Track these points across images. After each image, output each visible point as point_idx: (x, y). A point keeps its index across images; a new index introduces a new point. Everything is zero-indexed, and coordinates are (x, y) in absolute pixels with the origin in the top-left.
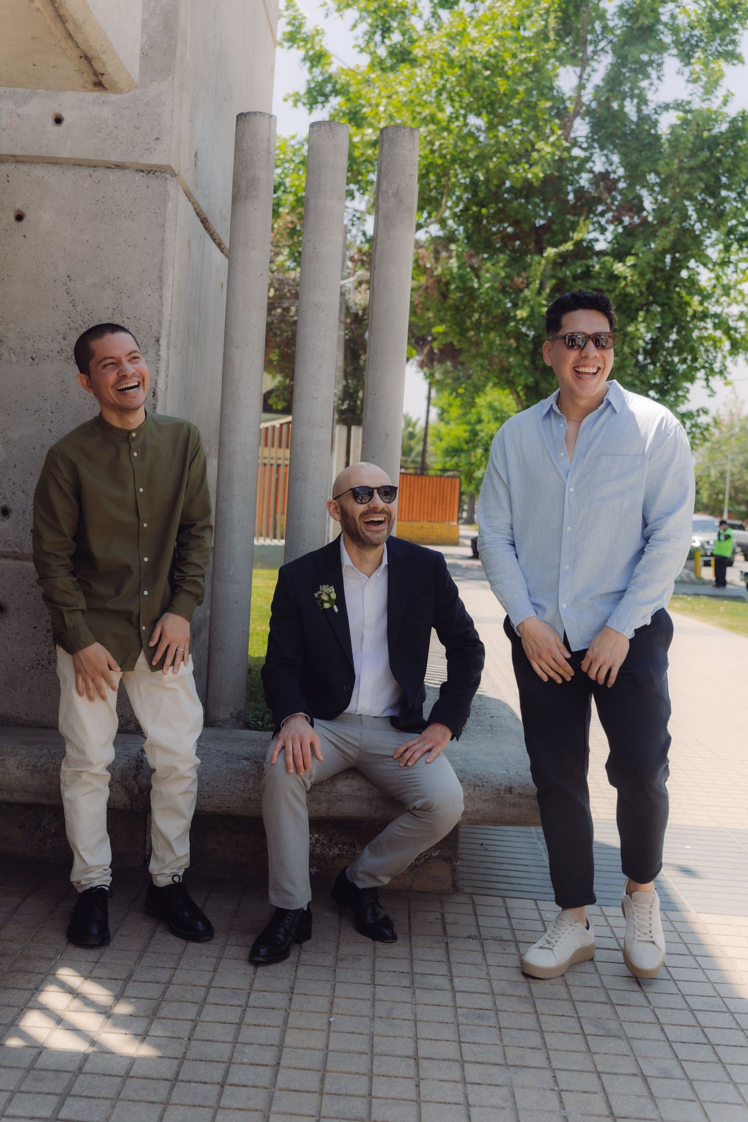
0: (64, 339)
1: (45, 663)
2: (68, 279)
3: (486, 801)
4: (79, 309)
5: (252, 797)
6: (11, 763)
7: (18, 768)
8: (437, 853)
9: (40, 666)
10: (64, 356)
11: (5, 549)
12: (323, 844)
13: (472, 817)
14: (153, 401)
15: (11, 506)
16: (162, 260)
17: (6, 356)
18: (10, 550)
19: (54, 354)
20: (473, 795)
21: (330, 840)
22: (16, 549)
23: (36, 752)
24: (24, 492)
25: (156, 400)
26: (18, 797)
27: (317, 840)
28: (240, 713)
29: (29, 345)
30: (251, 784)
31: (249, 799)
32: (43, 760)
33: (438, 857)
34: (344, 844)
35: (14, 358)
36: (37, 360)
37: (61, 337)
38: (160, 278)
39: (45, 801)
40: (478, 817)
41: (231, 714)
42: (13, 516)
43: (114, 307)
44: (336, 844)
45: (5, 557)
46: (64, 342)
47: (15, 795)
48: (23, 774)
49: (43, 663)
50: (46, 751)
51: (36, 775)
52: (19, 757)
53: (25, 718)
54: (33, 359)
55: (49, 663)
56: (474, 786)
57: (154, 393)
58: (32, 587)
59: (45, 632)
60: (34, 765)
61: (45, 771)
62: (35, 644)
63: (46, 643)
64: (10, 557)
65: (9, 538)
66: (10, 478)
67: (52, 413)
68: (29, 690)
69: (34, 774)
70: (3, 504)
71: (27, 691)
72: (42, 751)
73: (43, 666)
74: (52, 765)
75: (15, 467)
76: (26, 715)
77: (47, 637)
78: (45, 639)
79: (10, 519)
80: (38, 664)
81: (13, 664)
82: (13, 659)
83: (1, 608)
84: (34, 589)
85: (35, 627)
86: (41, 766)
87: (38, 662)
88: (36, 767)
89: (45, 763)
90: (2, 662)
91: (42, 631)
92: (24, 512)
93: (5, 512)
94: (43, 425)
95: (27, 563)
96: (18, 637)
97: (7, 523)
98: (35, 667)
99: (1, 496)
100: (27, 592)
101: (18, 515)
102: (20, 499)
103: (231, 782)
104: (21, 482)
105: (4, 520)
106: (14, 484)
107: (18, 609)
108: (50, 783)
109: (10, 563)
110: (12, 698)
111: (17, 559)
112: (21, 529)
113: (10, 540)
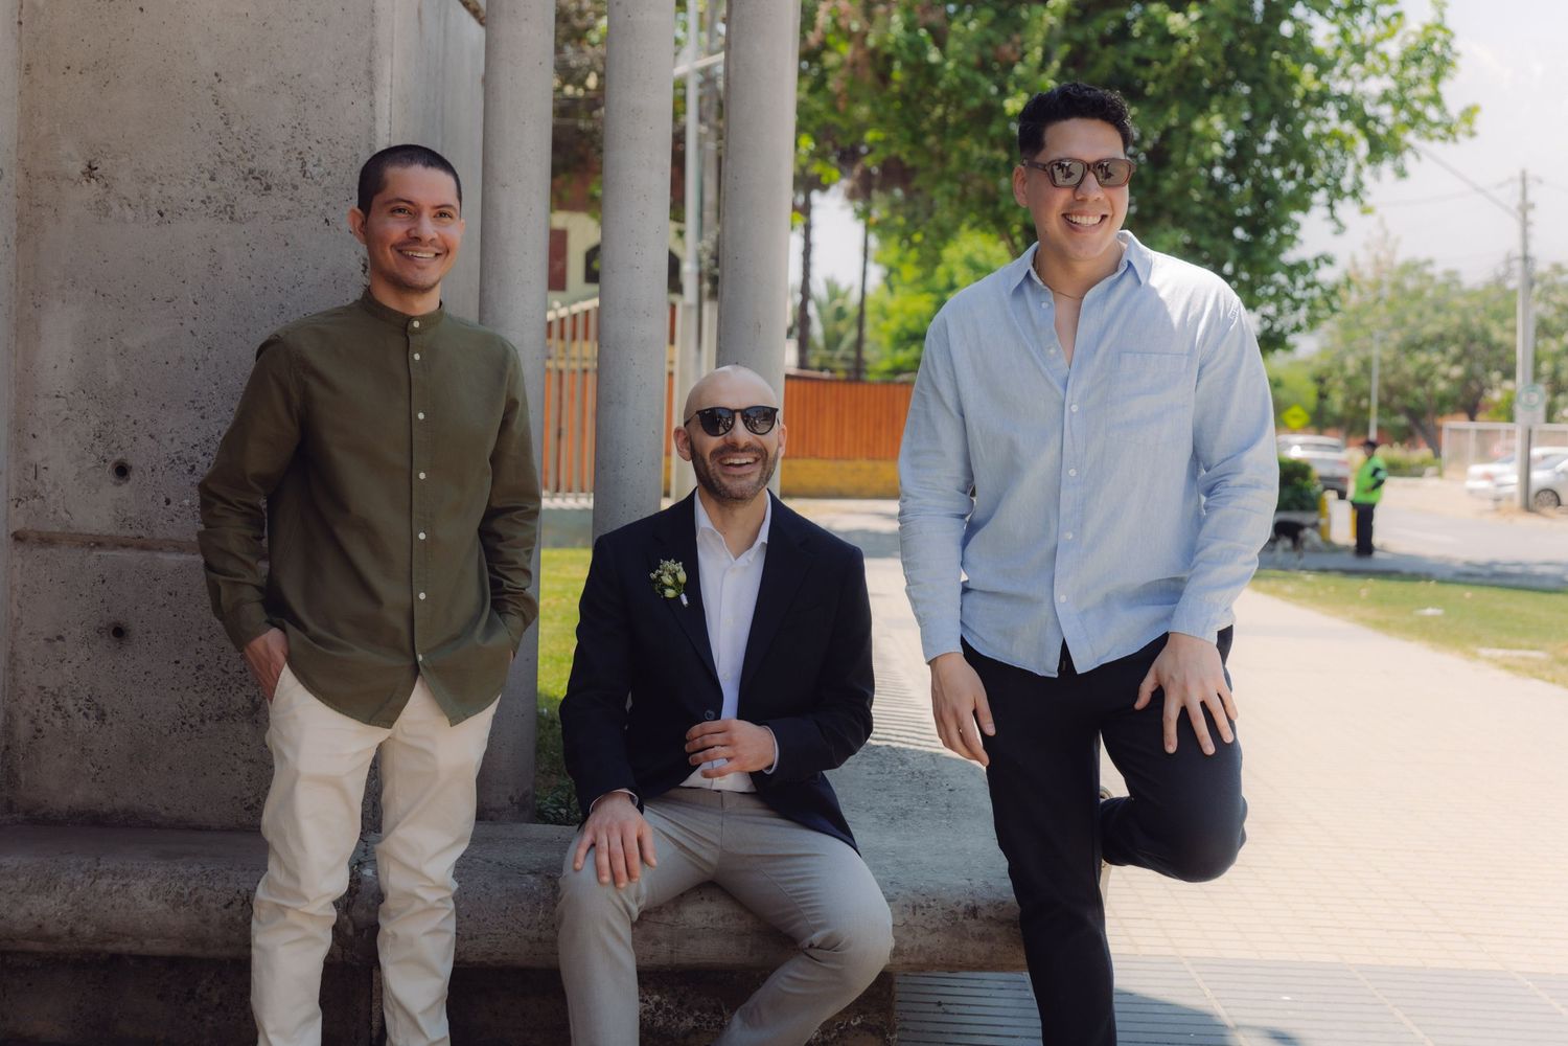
0: (213, 179)
1: (194, 720)
2: (216, 80)
3: (934, 931)
4: (235, 129)
5: (544, 935)
6: (140, 889)
7: (151, 898)
8: (859, 1021)
9: (187, 727)
10: (213, 207)
11: (123, 533)
12: (668, 1011)
13: (912, 960)
15: (131, 461)
16: (373, 45)
17: (116, 209)
18: (131, 533)
19: (197, 204)
20: (912, 922)
21: (680, 1004)
22: (143, 533)
23: (181, 869)
24: (152, 437)
26: (153, 947)
27: (658, 1005)
28: (526, 795)
29: (154, 190)
30: (541, 916)
31: (539, 939)
32: (193, 883)
33: (860, 1026)
34: (702, 1009)
35: (129, 214)
36: (167, 216)
37: (207, 175)
38: (370, 74)
39: (197, 951)
40: (922, 959)
41: (511, 799)
42: (134, 476)
43: (295, 123)
44: (690, 1011)
45: (125, 546)
46: (211, 185)
47: (148, 942)
48: (160, 907)
49: (192, 721)
50: (197, 869)
51: (182, 909)
52: (153, 880)
53: (164, 813)
54: (162, 215)
55: (202, 721)
56: (914, 907)
58: (171, 594)
59: (194, 670)
60: (178, 892)
61: (197, 902)
62: (178, 689)
63: (197, 689)
64: (131, 546)
65: (129, 515)
66: (128, 413)
67: (195, 303)
68: (170, 768)
69: (178, 907)
70: (118, 457)
71: (166, 769)
72: (191, 870)
73: (191, 726)
74: (208, 892)
75: (136, 394)
76: (167, 809)
77: (197, 678)
78: (195, 681)
79: (130, 482)
80: (184, 724)
81: (142, 725)
82: (142, 717)
83: (119, 632)
84: (172, 598)
85: (177, 662)
86: (190, 893)
87: (183, 720)
88: (182, 895)
89: (196, 889)
90: (124, 721)
91: (189, 667)
92: (153, 470)
93: (122, 471)
94: (182, 324)
95: (160, 555)
96: (148, 679)
97: (125, 490)
98: (179, 729)
99: (115, 445)
100: (161, 603)
101: (145, 474)
102: (146, 449)
103: (508, 912)
104: (147, 421)
105: (120, 485)
106: (135, 423)
107: (148, 632)
108: (205, 922)
109: (131, 556)
110: (142, 782)
111: (143, 548)
112: (150, 497)
113: (131, 518)
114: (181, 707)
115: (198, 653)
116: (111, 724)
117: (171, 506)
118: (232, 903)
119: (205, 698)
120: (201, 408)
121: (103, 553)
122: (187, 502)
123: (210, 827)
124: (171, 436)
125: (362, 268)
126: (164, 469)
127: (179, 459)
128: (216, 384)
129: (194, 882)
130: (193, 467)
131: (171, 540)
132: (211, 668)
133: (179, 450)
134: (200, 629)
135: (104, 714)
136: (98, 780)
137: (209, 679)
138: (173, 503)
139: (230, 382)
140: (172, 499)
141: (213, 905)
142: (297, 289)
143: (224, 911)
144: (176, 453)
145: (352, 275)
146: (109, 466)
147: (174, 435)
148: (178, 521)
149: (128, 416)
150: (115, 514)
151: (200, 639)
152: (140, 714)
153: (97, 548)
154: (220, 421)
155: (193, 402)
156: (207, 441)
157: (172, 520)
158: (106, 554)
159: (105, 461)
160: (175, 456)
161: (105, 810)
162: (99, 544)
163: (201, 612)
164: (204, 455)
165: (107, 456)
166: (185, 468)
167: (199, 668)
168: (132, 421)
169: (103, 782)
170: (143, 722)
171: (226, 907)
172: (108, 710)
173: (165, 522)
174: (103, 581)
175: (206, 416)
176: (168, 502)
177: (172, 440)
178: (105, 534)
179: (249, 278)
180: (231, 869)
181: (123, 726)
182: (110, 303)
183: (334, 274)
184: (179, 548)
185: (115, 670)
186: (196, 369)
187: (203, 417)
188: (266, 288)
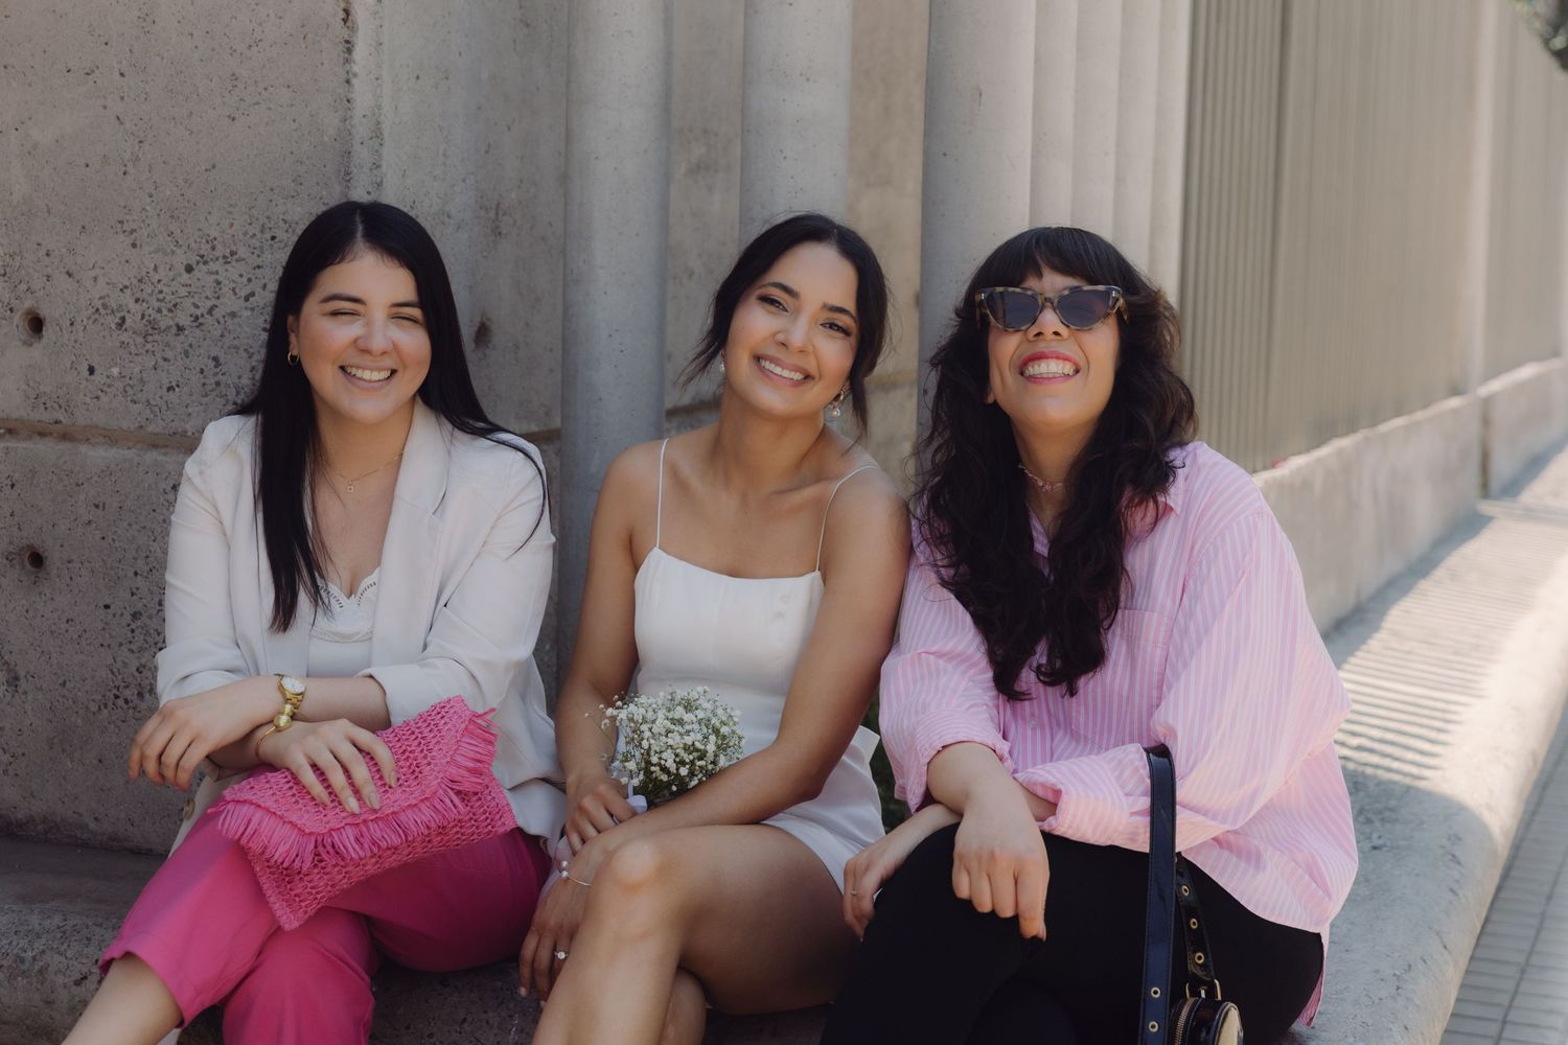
1: (130, 693)
9: (120, 702)
11: (37, 415)
14: (345, 34)
15: (45, 312)
18: (47, 417)
22: (61, 415)
23: (34, 920)
24: (69, 274)
25: (353, 29)
32: (39, 945)
42: (49, 332)
45: (42, 434)
49: (128, 693)
51: (21, 982)
53: (92, 825)
55: (140, 695)
57: (347, 12)
58: (97, 506)
59: (128, 618)
60: (17, 956)
61: (40, 971)
62: (109, 646)
63: (134, 647)
64: (51, 434)
65: (42, 389)
66: (40, 241)
67: (122, 75)
68: (100, 761)
69: (15, 979)
70: (28, 304)
71: (95, 762)
72: (47, 923)
73: (126, 701)
74: (57, 958)
75: (49, 211)
76: (96, 819)
77: (133, 631)
78: (130, 635)
79: (45, 341)
80: (117, 697)
81: (64, 696)
82: (64, 684)
83: (37, 560)
84: (99, 512)
85: (107, 607)
86: (34, 958)
87: (115, 691)
88: (22, 961)
89: (43, 951)
90: (41, 689)
91: (122, 615)
92: (72, 324)
93: (36, 324)
94: (105, 107)
95: (83, 448)
96: (71, 629)
97: (37, 352)
98: (110, 704)
99: (23, 287)
100: (86, 519)
101: (61, 330)
102: (63, 292)
103: (466, 1025)
104: (64, 250)
105: (31, 345)
106: (48, 255)
107: (69, 562)
108: (48, 1003)
109: (46, 448)
110: (64, 778)
111: (65, 437)
112: (68, 365)
113: (45, 393)
114: (113, 673)
115: (133, 594)
116: (25, 693)
117: (98, 377)
118: (85, 978)
119: (143, 661)
120: (133, 231)
121: (12, 444)
122: (115, 371)
123: (151, 850)
124: (92, 274)
125: (342, 15)
126: (85, 320)
127: (105, 306)
128: (151, 196)
129: (43, 941)
130: (123, 319)
131: (97, 427)
132: (150, 617)
133: (103, 294)
134: (135, 559)
135: (17, 678)
136: (11, 772)
137: (147, 633)
138: (97, 372)
139: (168, 193)
140: (96, 367)
141: (60, 979)
142: (254, 49)
143: (74, 987)
144: (100, 298)
145: (328, 25)
146: (17, 318)
147: (97, 271)
148: (104, 399)
149: (39, 244)
150: (24, 387)
151: (136, 574)
152: (61, 681)
153: (7, 436)
154: (157, 251)
155: (121, 222)
156: (140, 281)
157: (97, 398)
158: (16, 445)
159: (11, 310)
160: (98, 304)
161: (20, 816)
162: (10, 431)
163: (136, 534)
164: (137, 301)
165: (14, 303)
166: (112, 321)
167: (135, 616)
168: (44, 252)
169: (17, 775)
170: (65, 692)
171: (78, 983)
172: (22, 673)
173: (88, 400)
174: (13, 486)
175: (138, 243)
176: (91, 370)
177: (95, 279)
178: (14, 416)
179: (192, 35)
180: (101, 925)
181: (40, 697)
182: (14, 78)
183: (303, 26)
184: (110, 439)
185: (31, 614)
186: (125, 174)
187: (134, 245)
188: (213, 50)
